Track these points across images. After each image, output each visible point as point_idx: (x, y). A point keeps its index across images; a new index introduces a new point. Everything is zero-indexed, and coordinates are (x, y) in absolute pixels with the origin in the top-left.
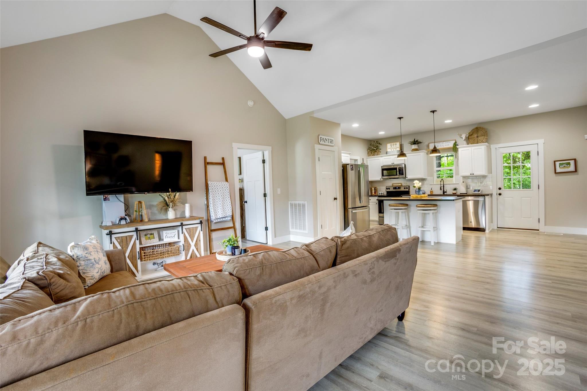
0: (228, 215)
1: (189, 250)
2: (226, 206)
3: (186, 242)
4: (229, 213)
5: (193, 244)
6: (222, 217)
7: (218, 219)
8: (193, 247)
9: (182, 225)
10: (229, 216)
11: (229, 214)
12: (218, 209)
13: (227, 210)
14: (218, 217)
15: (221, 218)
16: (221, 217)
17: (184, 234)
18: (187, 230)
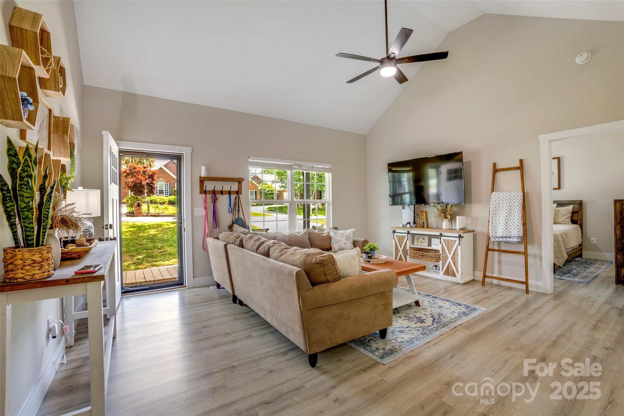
0: (513, 235)
1: (446, 261)
2: (513, 223)
3: (444, 252)
4: (515, 233)
5: (450, 256)
6: (503, 236)
7: (500, 238)
8: (450, 260)
9: (441, 235)
10: (515, 237)
11: (515, 235)
12: (499, 225)
13: (513, 229)
14: (498, 236)
15: (505, 237)
16: (500, 236)
17: (442, 245)
18: (446, 241)
